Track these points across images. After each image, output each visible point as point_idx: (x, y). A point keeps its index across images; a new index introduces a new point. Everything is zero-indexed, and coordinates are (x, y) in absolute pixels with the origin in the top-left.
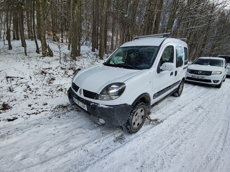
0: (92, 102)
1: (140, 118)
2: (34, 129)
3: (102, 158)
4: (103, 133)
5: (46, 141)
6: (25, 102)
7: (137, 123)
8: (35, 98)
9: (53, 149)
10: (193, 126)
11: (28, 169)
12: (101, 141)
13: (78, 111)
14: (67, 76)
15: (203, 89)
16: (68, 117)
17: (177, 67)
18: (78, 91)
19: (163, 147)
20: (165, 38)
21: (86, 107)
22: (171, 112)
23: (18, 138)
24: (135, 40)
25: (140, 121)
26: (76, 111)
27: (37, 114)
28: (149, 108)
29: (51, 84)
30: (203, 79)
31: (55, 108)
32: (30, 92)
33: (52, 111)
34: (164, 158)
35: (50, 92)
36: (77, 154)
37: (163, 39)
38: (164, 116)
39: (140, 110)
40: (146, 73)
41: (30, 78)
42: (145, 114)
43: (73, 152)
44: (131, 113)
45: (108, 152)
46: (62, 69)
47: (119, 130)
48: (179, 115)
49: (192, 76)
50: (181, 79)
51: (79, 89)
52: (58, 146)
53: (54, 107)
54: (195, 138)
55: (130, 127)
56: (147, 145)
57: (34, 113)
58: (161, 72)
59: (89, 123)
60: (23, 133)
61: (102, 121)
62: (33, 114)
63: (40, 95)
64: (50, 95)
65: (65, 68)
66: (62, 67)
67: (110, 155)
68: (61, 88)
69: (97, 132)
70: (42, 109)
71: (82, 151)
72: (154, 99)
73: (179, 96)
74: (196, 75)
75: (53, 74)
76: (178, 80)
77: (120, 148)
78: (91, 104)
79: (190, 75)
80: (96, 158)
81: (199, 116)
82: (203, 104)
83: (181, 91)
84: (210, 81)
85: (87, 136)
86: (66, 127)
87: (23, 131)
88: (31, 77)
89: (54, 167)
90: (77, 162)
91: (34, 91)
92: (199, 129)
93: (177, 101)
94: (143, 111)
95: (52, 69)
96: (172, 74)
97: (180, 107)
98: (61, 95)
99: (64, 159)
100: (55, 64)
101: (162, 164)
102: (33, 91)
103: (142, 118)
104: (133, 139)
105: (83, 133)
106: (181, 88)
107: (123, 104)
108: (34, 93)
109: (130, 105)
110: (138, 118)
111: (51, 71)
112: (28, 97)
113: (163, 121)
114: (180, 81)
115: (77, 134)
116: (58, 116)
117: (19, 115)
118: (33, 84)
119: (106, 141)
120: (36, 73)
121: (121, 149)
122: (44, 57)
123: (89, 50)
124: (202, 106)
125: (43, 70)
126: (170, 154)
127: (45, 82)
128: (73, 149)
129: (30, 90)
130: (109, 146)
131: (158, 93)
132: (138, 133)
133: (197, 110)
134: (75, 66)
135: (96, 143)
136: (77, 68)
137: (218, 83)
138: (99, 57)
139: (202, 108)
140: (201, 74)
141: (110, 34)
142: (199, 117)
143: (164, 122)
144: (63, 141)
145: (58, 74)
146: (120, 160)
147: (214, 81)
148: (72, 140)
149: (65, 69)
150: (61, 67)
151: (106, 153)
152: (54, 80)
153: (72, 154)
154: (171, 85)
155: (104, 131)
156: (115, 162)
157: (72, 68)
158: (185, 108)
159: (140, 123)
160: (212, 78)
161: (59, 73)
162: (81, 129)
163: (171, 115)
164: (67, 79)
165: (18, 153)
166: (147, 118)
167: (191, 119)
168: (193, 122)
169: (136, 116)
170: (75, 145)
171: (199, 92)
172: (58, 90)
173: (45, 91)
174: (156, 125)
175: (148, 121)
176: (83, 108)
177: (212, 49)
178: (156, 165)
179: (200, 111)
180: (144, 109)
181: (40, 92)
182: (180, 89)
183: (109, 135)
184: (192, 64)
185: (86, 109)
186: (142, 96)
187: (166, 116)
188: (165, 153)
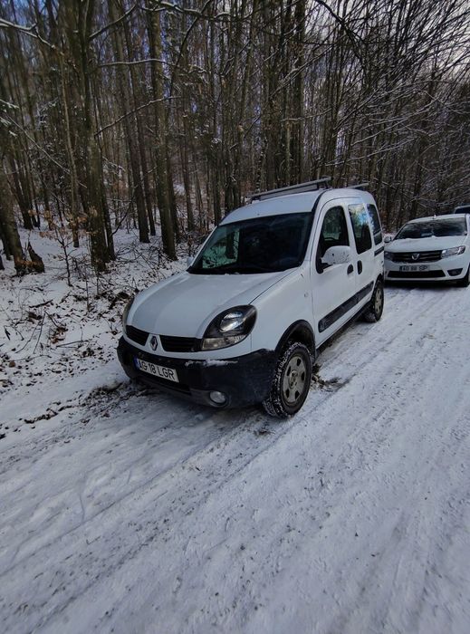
0: (187, 360)
1: (298, 379)
2: (57, 449)
3: (233, 475)
4: (221, 429)
5: (97, 468)
6: (8, 396)
7: (293, 392)
8: (29, 382)
9: (118, 479)
10: (414, 379)
11: (75, 531)
12: (222, 445)
13: (146, 394)
14: (96, 315)
15: (429, 296)
16: (128, 412)
17: (359, 252)
18: (148, 343)
19: (358, 431)
20: (321, 190)
21: (175, 376)
22: (365, 358)
23: (26, 476)
24: (253, 202)
25: (298, 387)
26: (142, 395)
27: (49, 417)
28: (313, 353)
29: (60, 343)
30: (426, 270)
31: (89, 398)
32: (14, 370)
33: (84, 405)
34: (362, 449)
35: (64, 363)
36: (176, 477)
37: (316, 194)
38: (351, 370)
39: (295, 360)
40: (294, 277)
41: (5, 335)
42: (307, 369)
43: (167, 476)
44: (277, 370)
45: (245, 463)
46: (79, 299)
47: (255, 416)
48: (383, 361)
49: (401, 267)
50: (374, 278)
51: (150, 338)
52: (128, 471)
53: (87, 395)
54: (420, 400)
55: (281, 402)
56: (325, 433)
57: (43, 417)
58: (326, 270)
59: (184, 415)
60: (35, 461)
61: (218, 397)
62: (40, 419)
63: (40, 374)
64: (65, 370)
65: (85, 295)
66: (78, 294)
67: (250, 465)
68: (89, 349)
69: (207, 429)
70: (59, 404)
71: (186, 471)
72: (320, 331)
73: (378, 318)
74: (408, 264)
75: (59, 317)
76: (368, 282)
77: (267, 448)
78: (187, 364)
79: (396, 266)
80: (220, 479)
81: (426, 355)
82: (431, 328)
83: (381, 307)
84: (440, 273)
85: (188, 442)
86: (133, 433)
87: (32, 460)
88: (7, 333)
89: (133, 512)
90: (182, 493)
91: (24, 364)
92: (428, 381)
93: (374, 331)
94: (302, 363)
95: (52, 304)
96: (350, 270)
97: (383, 344)
98: (93, 366)
99: (152, 493)
100: (58, 291)
101: (361, 460)
102: (20, 367)
103: (303, 379)
104: (291, 427)
105: (176, 437)
106: (378, 299)
107: (258, 351)
108: (24, 371)
109: (272, 351)
110: (294, 380)
111: (52, 310)
112: (12, 384)
113: (351, 379)
114: (372, 283)
115: (163, 442)
116: (104, 413)
117: (7, 428)
118: (14, 350)
119: (233, 443)
120: (15, 321)
121: (270, 450)
122: (23, 275)
123: (132, 240)
124: (431, 332)
125: (32, 310)
126: (374, 439)
127: (44, 341)
128: (165, 471)
129: (12, 365)
130: (242, 450)
131: (327, 317)
132: (300, 413)
133: (419, 343)
134: (112, 287)
135: (212, 450)
136: (116, 292)
137: (462, 276)
138: (164, 255)
139: (431, 337)
140: (419, 260)
141: (179, 189)
142: (426, 359)
143: (351, 382)
144: (137, 461)
145: (70, 314)
146: (273, 471)
147: (451, 272)
148: (156, 455)
149: (86, 299)
150: (76, 296)
151: (239, 466)
152: (65, 330)
153: (166, 480)
154: (354, 296)
155: (222, 425)
156: (263, 477)
157: (104, 295)
158: (393, 345)
159: (300, 392)
160: (444, 265)
161: (74, 311)
162: (169, 430)
163: (365, 363)
164: (97, 323)
165: (37, 507)
166: (314, 379)
167: (410, 364)
168: (414, 370)
169: (288, 375)
170: (167, 463)
171: (421, 304)
172: (81, 353)
173: (50, 360)
174: (336, 391)
175: (318, 385)
176: (168, 378)
177: (440, 194)
178: (348, 464)
179: (428, 343)
180: (305, 359)
181: (39, 366)
182: (376, 304)
183: (237, 430)
184: (395, 239)
185: (175, 378)
186: (295, 329)
187: (354, 368)
188: (364, 439)
